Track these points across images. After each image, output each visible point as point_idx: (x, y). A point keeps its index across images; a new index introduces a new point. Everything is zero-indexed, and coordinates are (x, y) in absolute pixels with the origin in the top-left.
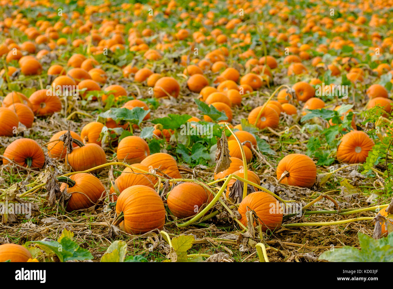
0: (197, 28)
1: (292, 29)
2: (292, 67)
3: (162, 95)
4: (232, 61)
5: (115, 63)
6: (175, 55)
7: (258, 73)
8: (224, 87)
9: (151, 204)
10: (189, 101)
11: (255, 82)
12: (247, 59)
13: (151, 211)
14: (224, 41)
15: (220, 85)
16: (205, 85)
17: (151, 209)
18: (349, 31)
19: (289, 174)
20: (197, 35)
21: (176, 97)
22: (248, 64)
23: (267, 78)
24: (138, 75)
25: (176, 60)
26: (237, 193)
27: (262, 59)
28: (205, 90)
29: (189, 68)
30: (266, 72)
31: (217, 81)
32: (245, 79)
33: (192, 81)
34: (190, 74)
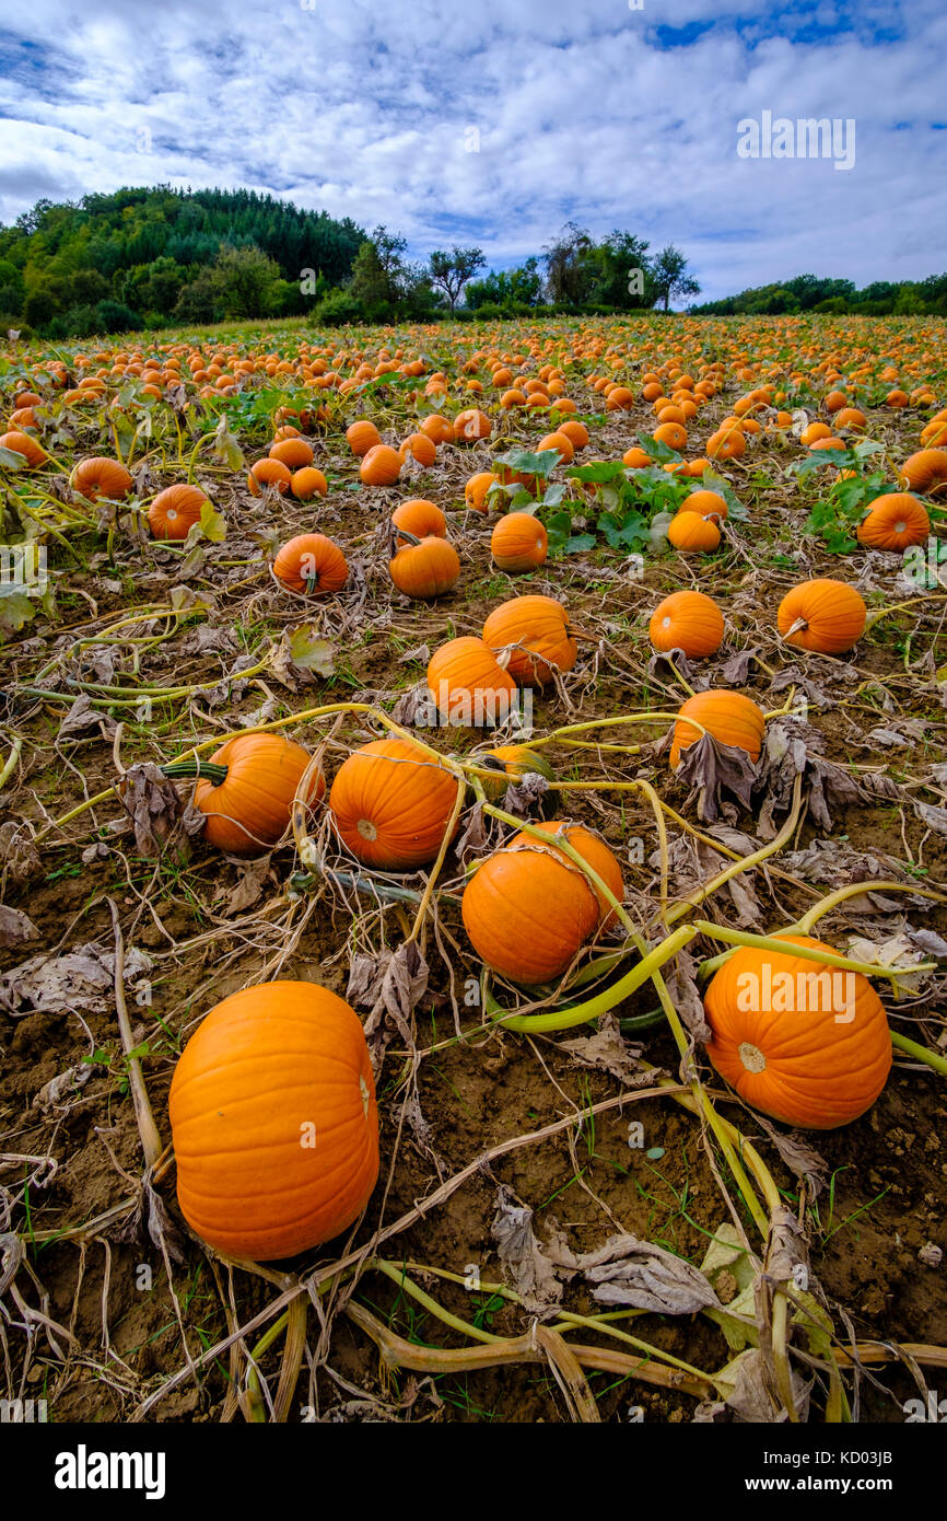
0: (661, 341)
1: (730, 341)
2: (740, 373)
3: (615, 407)
4: (687, 368)
5: (581, 372)
6: (635, 363)
7: (711, 379)
8: (678, 397)
9: (272, 1192)
10: (642, 412)
11: (709, 389)
12: (700, 365)
13: (271, 1225)
14: (680, 352)
15: (676, 394)
16: (660, 394)
17: (273, 1218)
18: (771, 341)
19: (807, 626)
20: (660, 347)
21: (629, 409)
22: (701, 370)
23: (720, 384)
24: (597, 384)
25: (636, 368)
26: (702, 773)
27: (713, 365)
28: (659, 401)
29: (646, 376)
30: (719, 379)
31: (672, 389)
32: (698, 386)
33: (647, 389)
34: (646, 383)
